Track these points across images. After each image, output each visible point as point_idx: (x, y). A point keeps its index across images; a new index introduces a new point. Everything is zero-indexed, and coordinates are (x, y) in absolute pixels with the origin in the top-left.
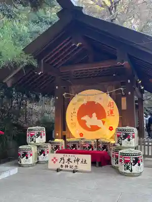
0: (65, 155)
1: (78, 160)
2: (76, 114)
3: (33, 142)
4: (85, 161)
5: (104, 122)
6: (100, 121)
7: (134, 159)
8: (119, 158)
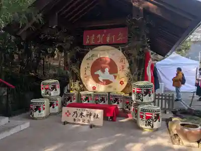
0: (78, 109)
1: (90, 115)
2: (90, 69)
3: (48, 95)
4: (97, 116)
5: (115, 77)
6: (112, 76)
7: (156, 116)
8: (139, 114)
